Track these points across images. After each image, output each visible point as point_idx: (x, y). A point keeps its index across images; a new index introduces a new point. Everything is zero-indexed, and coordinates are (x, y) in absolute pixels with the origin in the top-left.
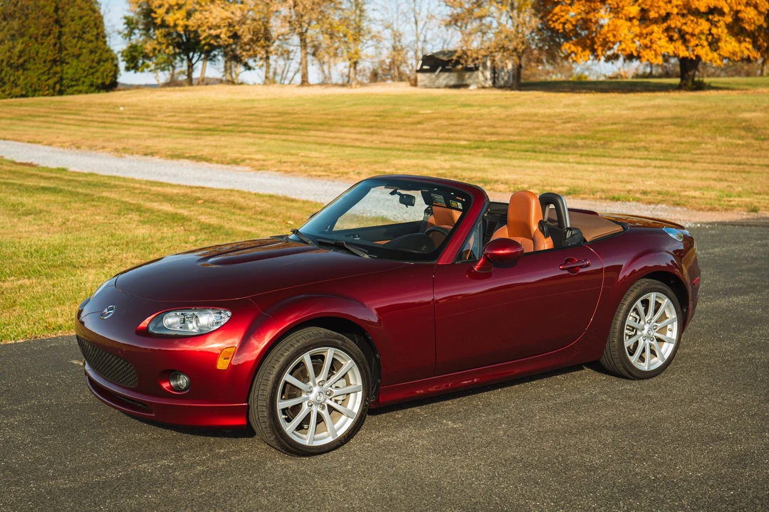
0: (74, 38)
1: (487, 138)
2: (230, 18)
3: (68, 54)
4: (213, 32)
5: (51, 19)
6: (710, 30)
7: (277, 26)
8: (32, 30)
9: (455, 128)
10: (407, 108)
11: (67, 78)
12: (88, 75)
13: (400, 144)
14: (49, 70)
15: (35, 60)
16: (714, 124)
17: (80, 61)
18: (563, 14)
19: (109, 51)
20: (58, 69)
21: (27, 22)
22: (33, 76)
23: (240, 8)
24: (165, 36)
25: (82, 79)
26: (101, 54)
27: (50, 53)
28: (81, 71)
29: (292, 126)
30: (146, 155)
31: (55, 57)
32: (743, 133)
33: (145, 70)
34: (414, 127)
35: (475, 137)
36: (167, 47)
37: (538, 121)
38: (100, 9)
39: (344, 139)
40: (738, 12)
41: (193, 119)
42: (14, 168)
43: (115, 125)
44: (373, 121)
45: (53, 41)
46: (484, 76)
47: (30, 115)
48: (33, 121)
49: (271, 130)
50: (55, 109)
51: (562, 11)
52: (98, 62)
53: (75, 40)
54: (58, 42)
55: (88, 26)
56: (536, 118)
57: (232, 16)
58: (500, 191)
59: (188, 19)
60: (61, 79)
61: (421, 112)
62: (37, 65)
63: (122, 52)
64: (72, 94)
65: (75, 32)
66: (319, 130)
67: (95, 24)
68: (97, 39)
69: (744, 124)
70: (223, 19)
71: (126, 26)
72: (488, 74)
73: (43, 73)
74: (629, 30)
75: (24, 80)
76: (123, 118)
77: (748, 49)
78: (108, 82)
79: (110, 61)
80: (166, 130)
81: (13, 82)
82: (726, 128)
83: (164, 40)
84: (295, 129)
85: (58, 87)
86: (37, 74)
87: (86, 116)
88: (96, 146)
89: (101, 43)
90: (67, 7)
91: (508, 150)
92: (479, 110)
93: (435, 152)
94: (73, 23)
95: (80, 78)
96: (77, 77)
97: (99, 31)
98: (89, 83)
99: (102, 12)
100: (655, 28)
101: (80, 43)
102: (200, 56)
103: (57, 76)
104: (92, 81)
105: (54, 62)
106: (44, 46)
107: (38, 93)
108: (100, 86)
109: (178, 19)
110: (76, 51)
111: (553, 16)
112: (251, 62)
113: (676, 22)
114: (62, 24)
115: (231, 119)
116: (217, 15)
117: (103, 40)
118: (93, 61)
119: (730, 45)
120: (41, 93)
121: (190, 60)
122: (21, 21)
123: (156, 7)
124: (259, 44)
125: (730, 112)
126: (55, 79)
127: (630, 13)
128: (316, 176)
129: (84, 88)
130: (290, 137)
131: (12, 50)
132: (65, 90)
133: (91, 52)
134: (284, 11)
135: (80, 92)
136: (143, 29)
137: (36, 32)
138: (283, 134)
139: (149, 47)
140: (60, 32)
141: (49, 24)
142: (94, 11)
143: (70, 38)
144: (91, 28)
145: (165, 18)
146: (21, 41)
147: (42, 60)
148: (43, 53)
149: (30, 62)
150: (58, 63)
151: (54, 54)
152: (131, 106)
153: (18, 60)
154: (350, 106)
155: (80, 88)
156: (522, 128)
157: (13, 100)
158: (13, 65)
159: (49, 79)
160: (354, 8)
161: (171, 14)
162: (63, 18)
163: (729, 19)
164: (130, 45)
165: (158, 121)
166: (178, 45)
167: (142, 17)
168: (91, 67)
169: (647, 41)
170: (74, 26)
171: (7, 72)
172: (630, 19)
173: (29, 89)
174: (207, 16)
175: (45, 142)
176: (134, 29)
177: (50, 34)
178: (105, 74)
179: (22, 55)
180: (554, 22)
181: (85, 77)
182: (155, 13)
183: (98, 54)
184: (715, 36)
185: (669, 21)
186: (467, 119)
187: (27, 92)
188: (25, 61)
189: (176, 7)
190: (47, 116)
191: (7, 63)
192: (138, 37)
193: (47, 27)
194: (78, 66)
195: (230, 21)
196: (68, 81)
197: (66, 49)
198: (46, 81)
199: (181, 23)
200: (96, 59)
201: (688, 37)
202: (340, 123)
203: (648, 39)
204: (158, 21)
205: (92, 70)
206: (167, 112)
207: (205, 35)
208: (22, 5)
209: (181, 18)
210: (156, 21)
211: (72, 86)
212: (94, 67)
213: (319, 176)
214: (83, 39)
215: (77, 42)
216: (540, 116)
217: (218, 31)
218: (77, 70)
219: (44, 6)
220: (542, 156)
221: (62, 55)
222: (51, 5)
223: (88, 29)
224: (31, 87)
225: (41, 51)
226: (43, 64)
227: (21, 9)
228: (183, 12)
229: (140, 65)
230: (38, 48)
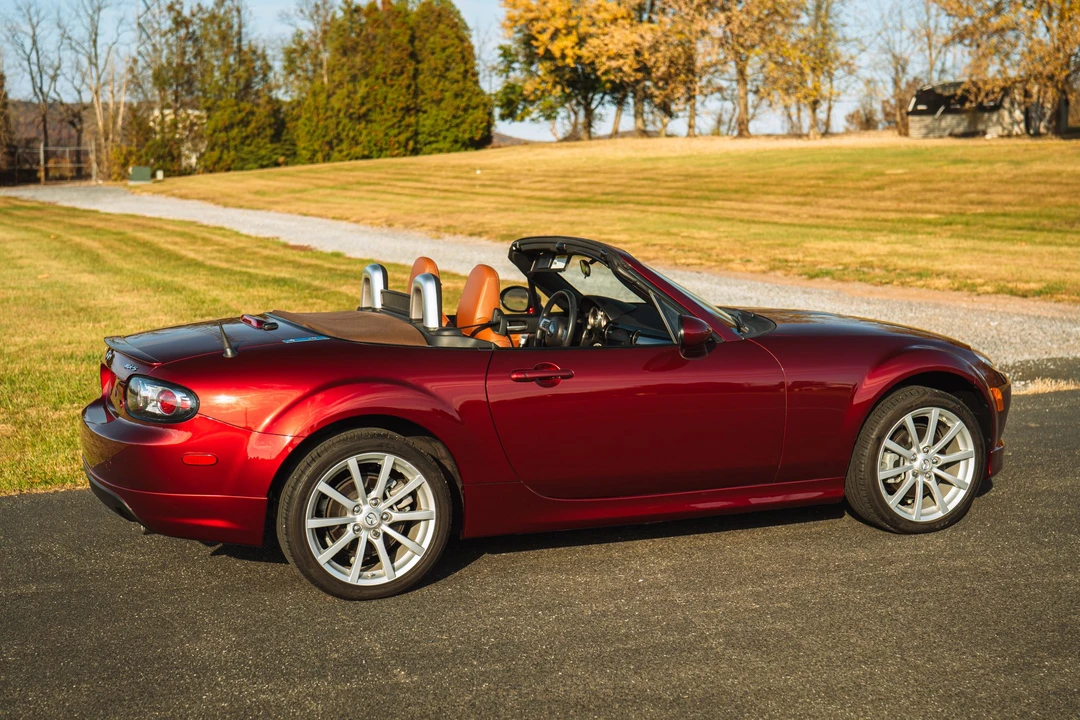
0: (434, 77)
1: (970, 210)
2: (638, 44)
3: (425, 99)
4: (614, 64)
5: (405, 53)
7: (705, 53)
8: (380, 68)
9: (929, 195)
10: (870, 167)
11: (423, 133)
12: (451, 127)
13: (836, 218)
14: (400, 121)
15: (381, 108)
17: (442, 109)
19: (480, 93)
20: (412, 120)
21: (374, 57)
22: (378, 130)
23: (652, 30)
24: (551, 72)
25: (443, 133)
26: (470, 99)
27: (401, 98)
28: (441, 122)
29: (695, 194)
30: (471, 235)
31: (409, 103)
33: (526, 118)
34: (869, 194)
35: (954, 208)
36: (554, 87)
37: (1060, 183)
38: (471, 36)
39: (759, 211)
41: (563, 186)
42: (281, 253)
43: (459, 195)
44: (812, 186)
45: (407, 82)
46: (1012, 116)
47: (359, 183)
48: (359, 191)
49: (663, 200)
50: (394, 174)
52: (465, 110)
53: (435, 80)
54: (413, 83)
55: (454, 60)
56: (1057, 179)
57: (639, 40)
58: (936, 288)
59: (580, 47)
60: (416, 133)
61: (888, 172)
62: (386, 116)
64: (430, 153)
65: (436, 69)
66: (731, 200)
67: (463, 57)
68: (465, 77)
70: (626, 46)
71: (501, 59)
72: (1018, 115)
73: (393, 126)
75: (367, 136)
76: (474, 186)
78: (477, 137)
79: (482, 107)
80: (522, 200)
81: (353, 138)
83: (549, 78)
84: (697, 198)
85: (411, 144)
86: (383, 128)
87: (428, 182)
88: (414, 223)
89: (470, 84)
91: (993, 227)
92: (976, 168)
93: (881, 230)
94: (433, 57)
95: (441, 131)
96: (437, 131)
97: (468, 66)
98: (453, 139)
101: (441, 83)
102: (602, 98)
103: (411, 129)
104: (457, 136)
105: (407, 110)
106: (394, 89)
107: (384, 152)
108: (468, 142)
109: (566, 47)
110: (436, 95)
114: (420, 58)
115: (616, 185)
116: (620, 40)
117: (474, 79)
120: (388, 153)
121: (588, 104)
122: (365, 56)
123: (537, 32)
124: (678, 80)
126: (408, 134)
128: (684, 264)
129: (446, 145)
130: (684, 210)
131: (352, 96)
132: (421, 149)
133: (456, 96)
135: (440, 151)
136: (525, 63)
137: (384, 70)
138: (677, 205)
139: (529, 87)
140: (416, 70)
141: (402, 59)
142: (462, 40)
143: (429, 78)
144: (457, 64)
145: (549, 47)
146: (364, 82)
147: (392, 108)
148: (393, 99)
149: (375, 112)
150: (412, 112)
151: (407, 100)
152: (493, 169)
153: (360, 108)
154: (792, 164)
155: (440, 145)
156: (1030, 194)
157: (353, 162)
158: (354, 116)
159: (399, 133)
161: (557, 41)
162: (420, 50)
164: (506, 84)
165: (518, 189)
166: (571, 83)
167: (522, 46)
168: (454, 117)
170: (435, 61)
171: (345, 126)
173: (374, 148)
174: (606, 42)
175: (354, 219)
176: (512, 62)
177: (402, 73)
178: (475, 125)
179: (365, 101)
181: (447, 130)
182: (537, 40)
183: (465, 99)
186: (953, 181)
187: (371, 152)
188: (369, 110)
189: (564, 31)
190: (379, 184)
191: (345, 114)
192: (517, 75)
193: (399, 64)
194: (438, 115)
195: (637, 47)
196: (425, 136)
197: (423, 93)
198: (395, 136)
199: (569, 52)
200: (463, 105)
202: (765, 189)
204: (541, 51)
205: (456, 121)
206: (537, 176)
207: (603, 68)
208: (367, 35)
209: (571, 46)
210: (538, 51)
211: (430, 143)
212: (460, 117)
213: (688, 265)
214: (446, 78)
215: (438, 82)
216: (1064, 175)
217: (620, 63)
218: (436, 120)
219: (396, 35)
220: (1040, 237)
221: (419, 101)
222: (405, 34)
223: (453, 65)
224: (375, 145)
225: (390, 96)
226: (392, 114)
227: (367, 40)
228: (573, 38)
229: (519, 112)
230: (387, 92)
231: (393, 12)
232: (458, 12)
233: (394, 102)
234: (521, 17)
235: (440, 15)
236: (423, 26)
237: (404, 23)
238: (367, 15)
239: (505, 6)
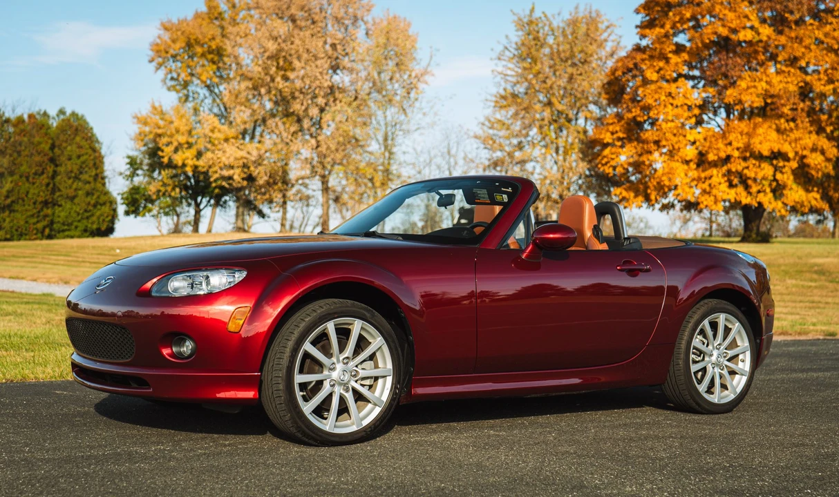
0: (69, 178)
2: (245, 158)
3: (61, 196)
4: (226, 173)
5: (46, 157)
6: (774, 176)
7: (296, 170)
11: (59, 222)
12: (82, 218)
14: (39, 212)
15: (24, 201)
16: (783, 268)
17: (75, 204)
18: (613, 156)
19: (107, 193)
20: (49, 211)
21: (19, 159)
22: (20, 219)
23: (257, 148)
24: (172, 177)
25: (75, 224)
26: (98, 197)
27: (41, 193)
28: (74, 215)
31: (47, 198)
32: (815, 276)
33: (147, 214)
36: (173, 189)
38: (101, 148)
40: (804, 157)
45: (46, 181)
48: (16, 261)
50: (42, 251)
51: (612, 154)
52: (95, 206)
53: (71, 181)
54: (52, 182)
55: (87, 166)
57: (248, 156)
59: (198, 159)
60: (52, 223)
62: (27, 207)
63: (122, 194)
64: (63, 238)
65: (71, 172)
67: (95, 164)
68: (95, 180)
69: (816, 268)
70: (236, 159)
71: (128, 166)
73: (32, 216)
74: (686, 175)
75: (10, 223)
77: (816, 199)
78: (104, 228)
79: (108, 205)
82: (797, 271)
83: (170, 182)
85: (47, 231)
86: (24, 216)
87: (77, 257)
89: (99, 185)
90: (64, 145)
94: (69, 163)
95: (73, 221)
96: (70, 221)
97: (98, 171)
98: (83, 228)
99: (103, 152)
100: (714, 171)
101: (75, 184)
102: (209, 201)
103: (48, 219)
104: (87, 226)
105: (46, 203)
106: (35, 186)
107: (24, 237)
108: (95, 231)
109: (187, 158)
110: (71, 192)
111: (602, 159)
112: (266, 210)
113: (736, 166)
114: (58, 163)
116: (231, 155)
117: (102, 182)
118: (89, 203)
119: (796, 194)
120: (27, 237)
121: (198, 205)
122: (12, 158)
123: (163, 145)
124: (276, 187)
125: (800, 258)
126: (45, 223)
127: (686, 155)
129: (77, 233)
132: (55, 234)
133: (88, 194)
134: (306, 153)
135: (72, 237)
136: (148, 170)
137: (28, 170)
139: (152, 189)
140: (55, 171)
141: (43, 162)
142: (94, 150)
143: (66, 179)
144: (90, 168)
145: (172, 157)
146: (10, 179)
147: (32, 201)
148: (34, 194)
149: (18, 203)
150: (50, 205)
151: (46, 195)
152: (129, 248)
153: (5, 200)
155: (72, 232)
159: (38, 222)
160: (383, 149)
161: (180, 153)
162: (59, 156)
163: (794, 165)
164: (131, 186)
166: (186, 188)
167: (147, 157)
168: (86, 211)
169: (706, 186)
170: (71, 166)
172: (687, 162)
173: (15, 233)
174: (219, 156)
175: (29, 278)
176: (137, 169)
177: (43, 173)
178: (102, 218)
179: (10, 195)
180: (603, 165)
181: (79, 221)
182: (163, 151)
183: (95, 197)
184: (780, 182)
185: (729, 165)
187: (12, 236)
188: (13, 202)
189: (186, 146)
192: (141, 178)
193: (41, 166)
194: (72, 209)
195: (245, 161)
196: (59, 225)
198: (34, 224)
199: (190, 162)
200: (93, 202)
201: (750, 182)
203: (707, 182)
204: (165, 160)
205: (87, 214)
207: (216, 176)
208: (16, 141)
209: (190, 157)
210: (162, 160)
211: (64, 230)
212: (90, 211)
214: (79, 179)
215: (73, 183)
217: (231, 172)
218: (70, 213)
219: (39, 143)
221: (55, 197)
222: (47, 142)
223: (86, 169)
224: (17, 230)
225: (32, 191)
226: (32, 206)
227: (14, 145)
228: (193, 151)
229: (141, 209)
230: (29, 188)
231: (37, 125)
232: (92, 129)
233: (35, 197)
234: (151, 132)
235: (77, 130)
236: (62, 137)
237: (46, 134)
238: (15, 126)
239: (138, 123)
